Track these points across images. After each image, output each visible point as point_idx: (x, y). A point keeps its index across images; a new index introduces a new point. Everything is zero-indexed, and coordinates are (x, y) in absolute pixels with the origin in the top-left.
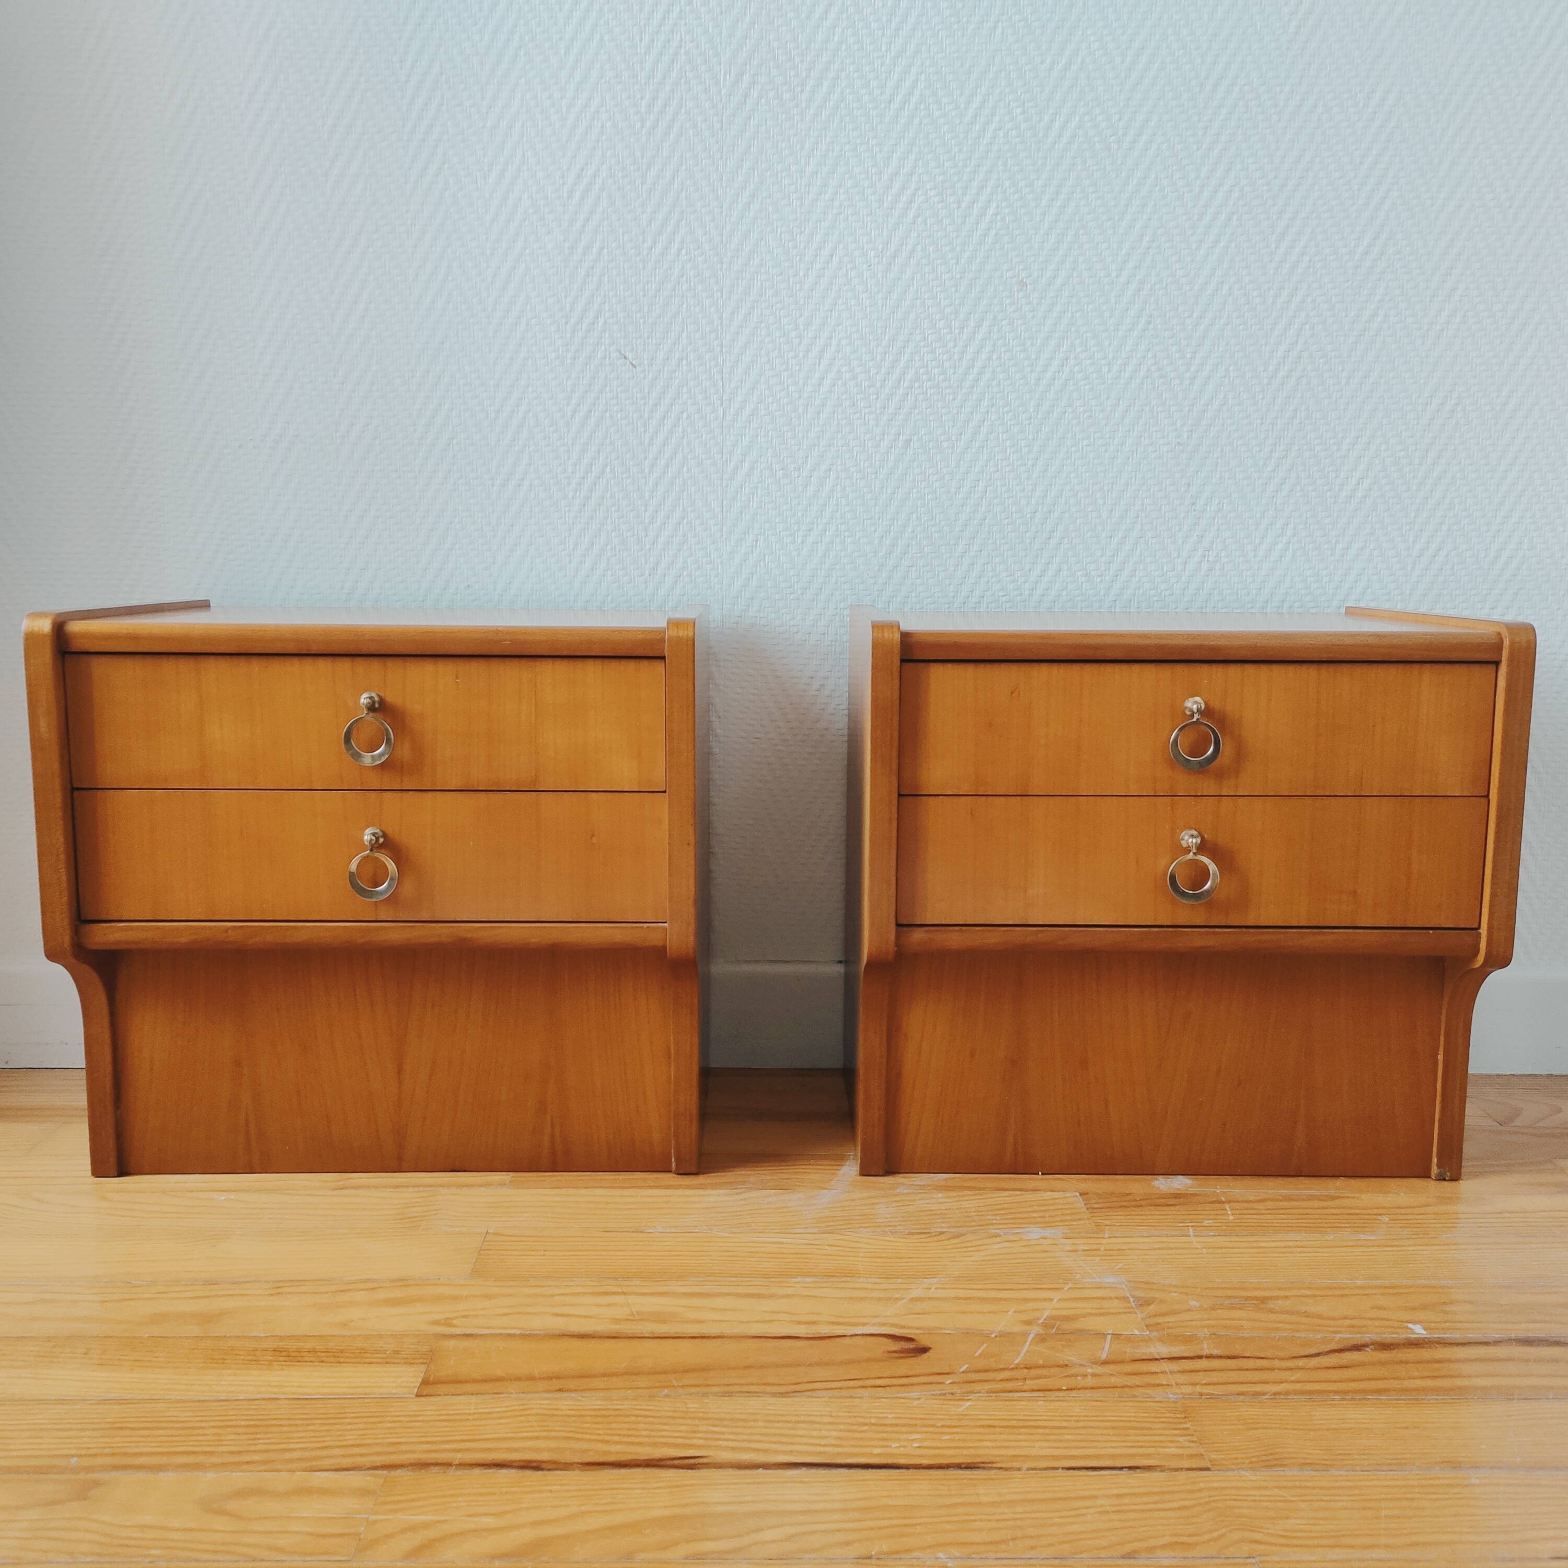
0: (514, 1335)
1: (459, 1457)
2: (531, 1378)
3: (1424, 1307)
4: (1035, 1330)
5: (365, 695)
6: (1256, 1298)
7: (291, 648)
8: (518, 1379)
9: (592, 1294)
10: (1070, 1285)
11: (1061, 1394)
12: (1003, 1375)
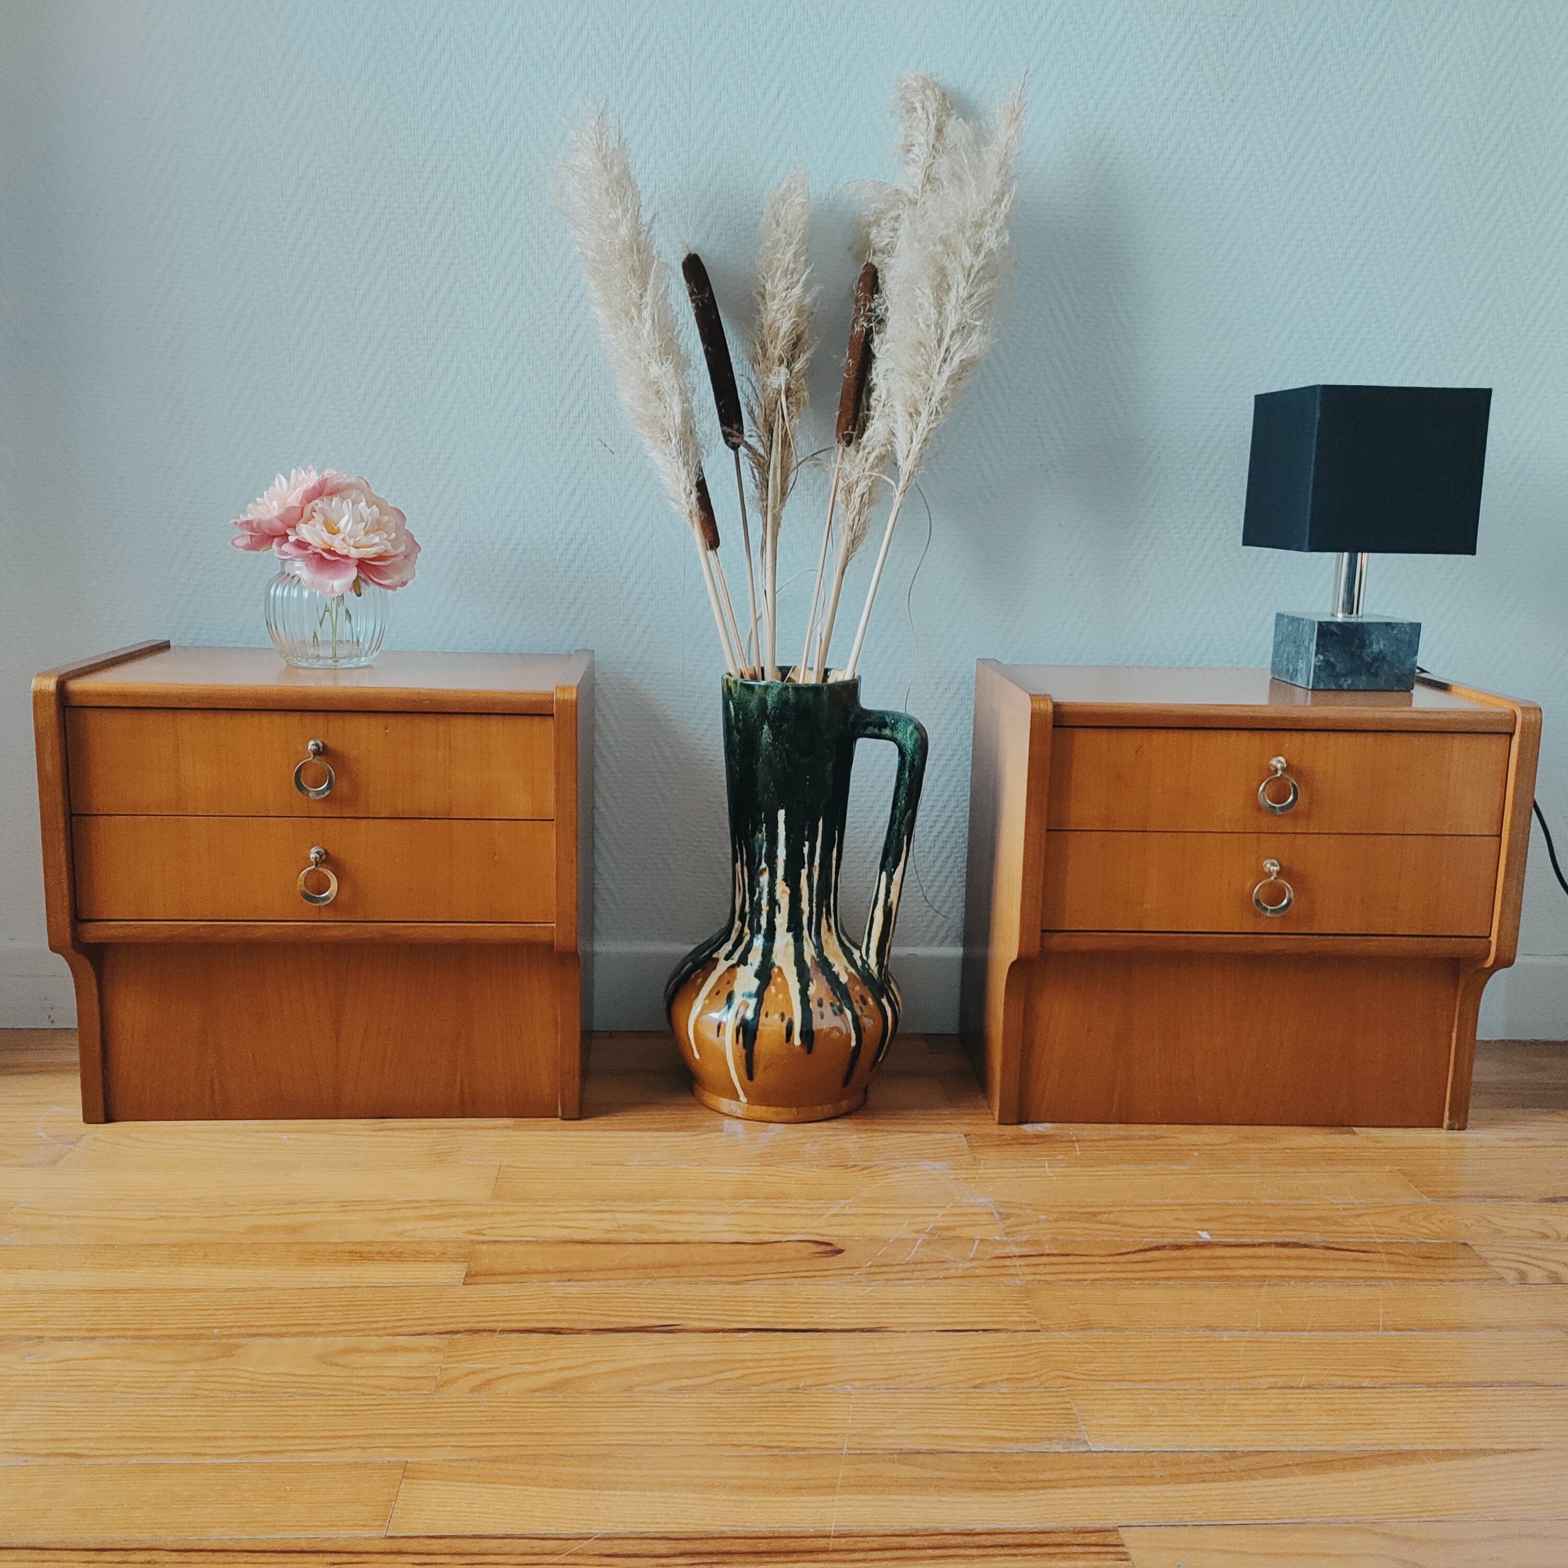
0: (532, 1242)
1: (501, 1326)
2: (546, 1272)
3: (1211, 1220)
4: (922, 1237)
5: (311, 742)
6: (1088, 1213)
7: (250, 705)
8: (537, 1272)
9: (587, 1211)
10: (952, 1204)
11: (938, 1281)
12: (898, 1268)
